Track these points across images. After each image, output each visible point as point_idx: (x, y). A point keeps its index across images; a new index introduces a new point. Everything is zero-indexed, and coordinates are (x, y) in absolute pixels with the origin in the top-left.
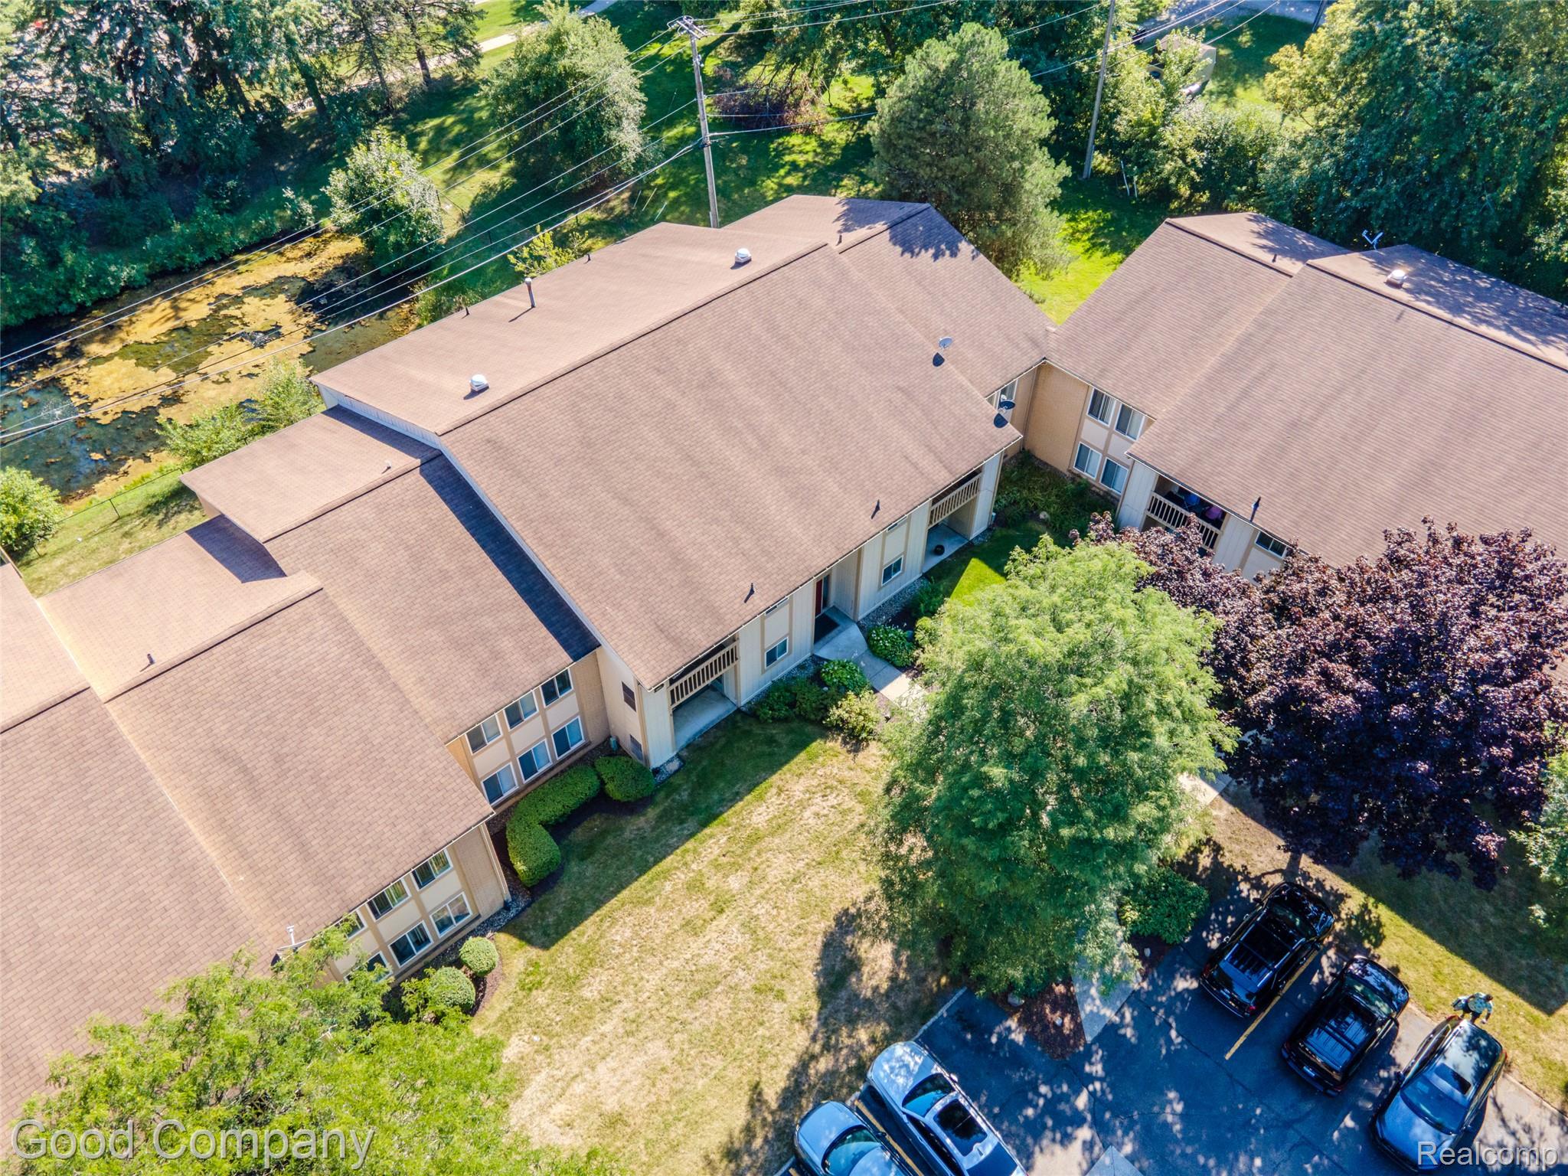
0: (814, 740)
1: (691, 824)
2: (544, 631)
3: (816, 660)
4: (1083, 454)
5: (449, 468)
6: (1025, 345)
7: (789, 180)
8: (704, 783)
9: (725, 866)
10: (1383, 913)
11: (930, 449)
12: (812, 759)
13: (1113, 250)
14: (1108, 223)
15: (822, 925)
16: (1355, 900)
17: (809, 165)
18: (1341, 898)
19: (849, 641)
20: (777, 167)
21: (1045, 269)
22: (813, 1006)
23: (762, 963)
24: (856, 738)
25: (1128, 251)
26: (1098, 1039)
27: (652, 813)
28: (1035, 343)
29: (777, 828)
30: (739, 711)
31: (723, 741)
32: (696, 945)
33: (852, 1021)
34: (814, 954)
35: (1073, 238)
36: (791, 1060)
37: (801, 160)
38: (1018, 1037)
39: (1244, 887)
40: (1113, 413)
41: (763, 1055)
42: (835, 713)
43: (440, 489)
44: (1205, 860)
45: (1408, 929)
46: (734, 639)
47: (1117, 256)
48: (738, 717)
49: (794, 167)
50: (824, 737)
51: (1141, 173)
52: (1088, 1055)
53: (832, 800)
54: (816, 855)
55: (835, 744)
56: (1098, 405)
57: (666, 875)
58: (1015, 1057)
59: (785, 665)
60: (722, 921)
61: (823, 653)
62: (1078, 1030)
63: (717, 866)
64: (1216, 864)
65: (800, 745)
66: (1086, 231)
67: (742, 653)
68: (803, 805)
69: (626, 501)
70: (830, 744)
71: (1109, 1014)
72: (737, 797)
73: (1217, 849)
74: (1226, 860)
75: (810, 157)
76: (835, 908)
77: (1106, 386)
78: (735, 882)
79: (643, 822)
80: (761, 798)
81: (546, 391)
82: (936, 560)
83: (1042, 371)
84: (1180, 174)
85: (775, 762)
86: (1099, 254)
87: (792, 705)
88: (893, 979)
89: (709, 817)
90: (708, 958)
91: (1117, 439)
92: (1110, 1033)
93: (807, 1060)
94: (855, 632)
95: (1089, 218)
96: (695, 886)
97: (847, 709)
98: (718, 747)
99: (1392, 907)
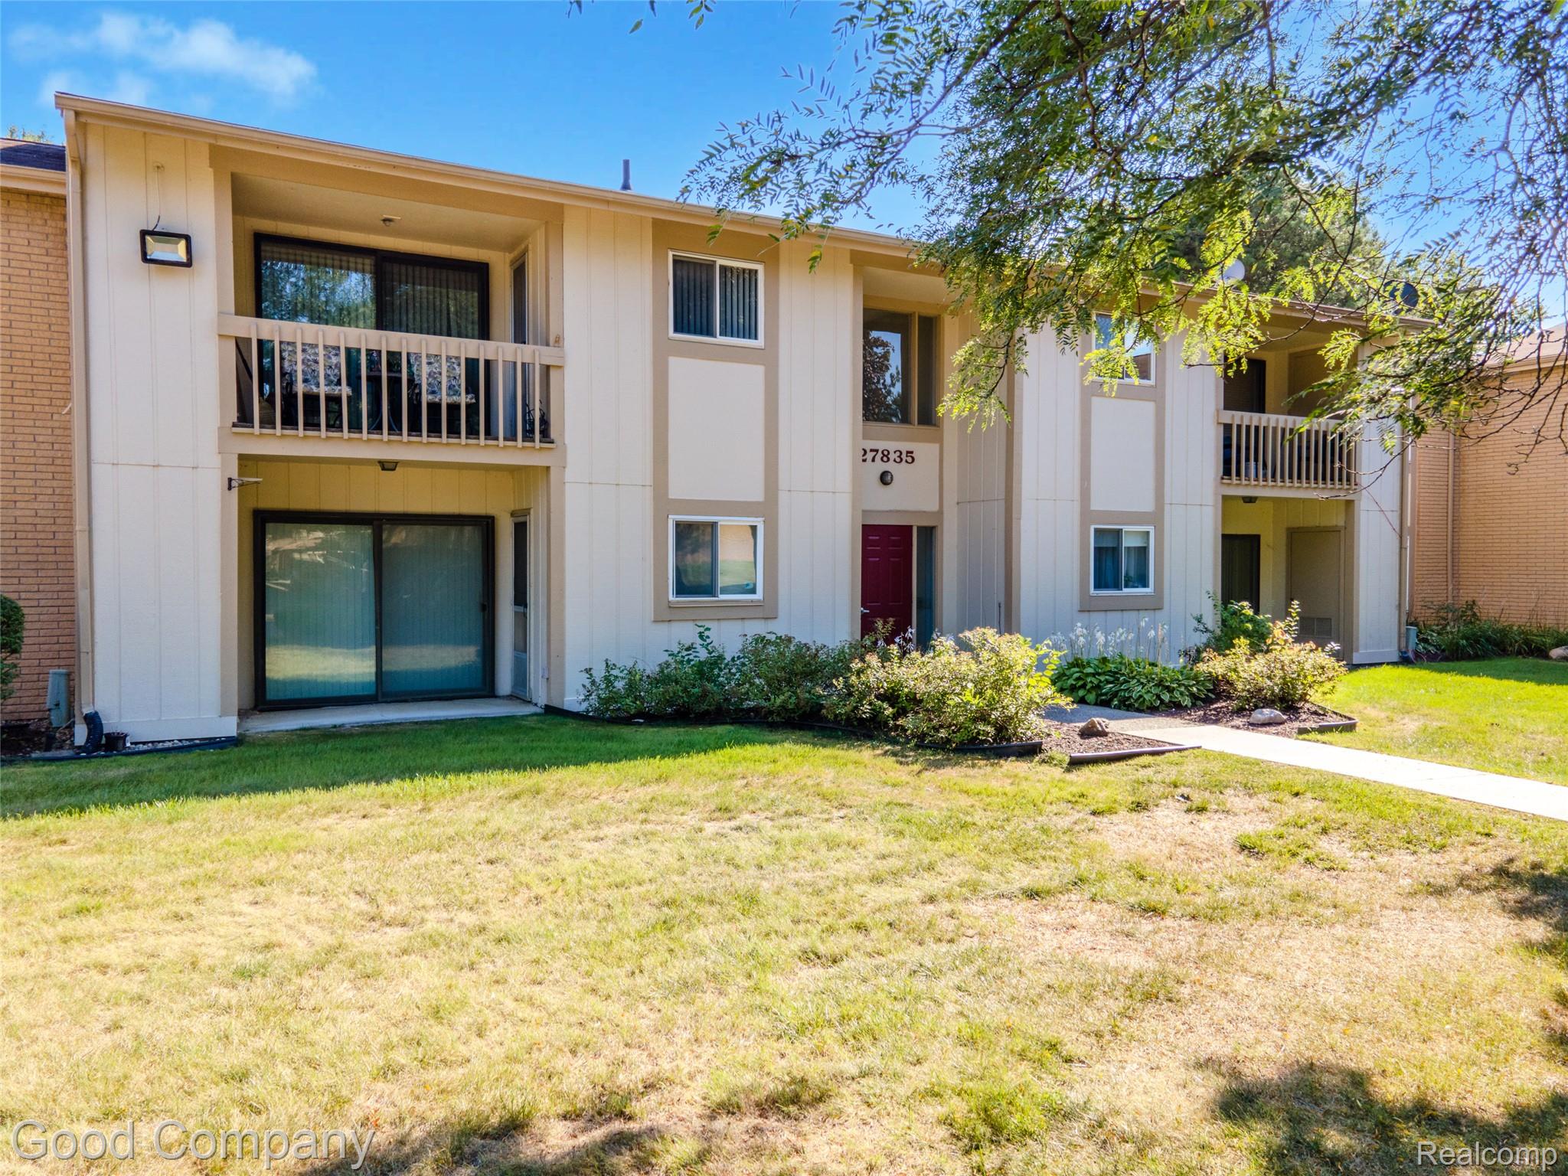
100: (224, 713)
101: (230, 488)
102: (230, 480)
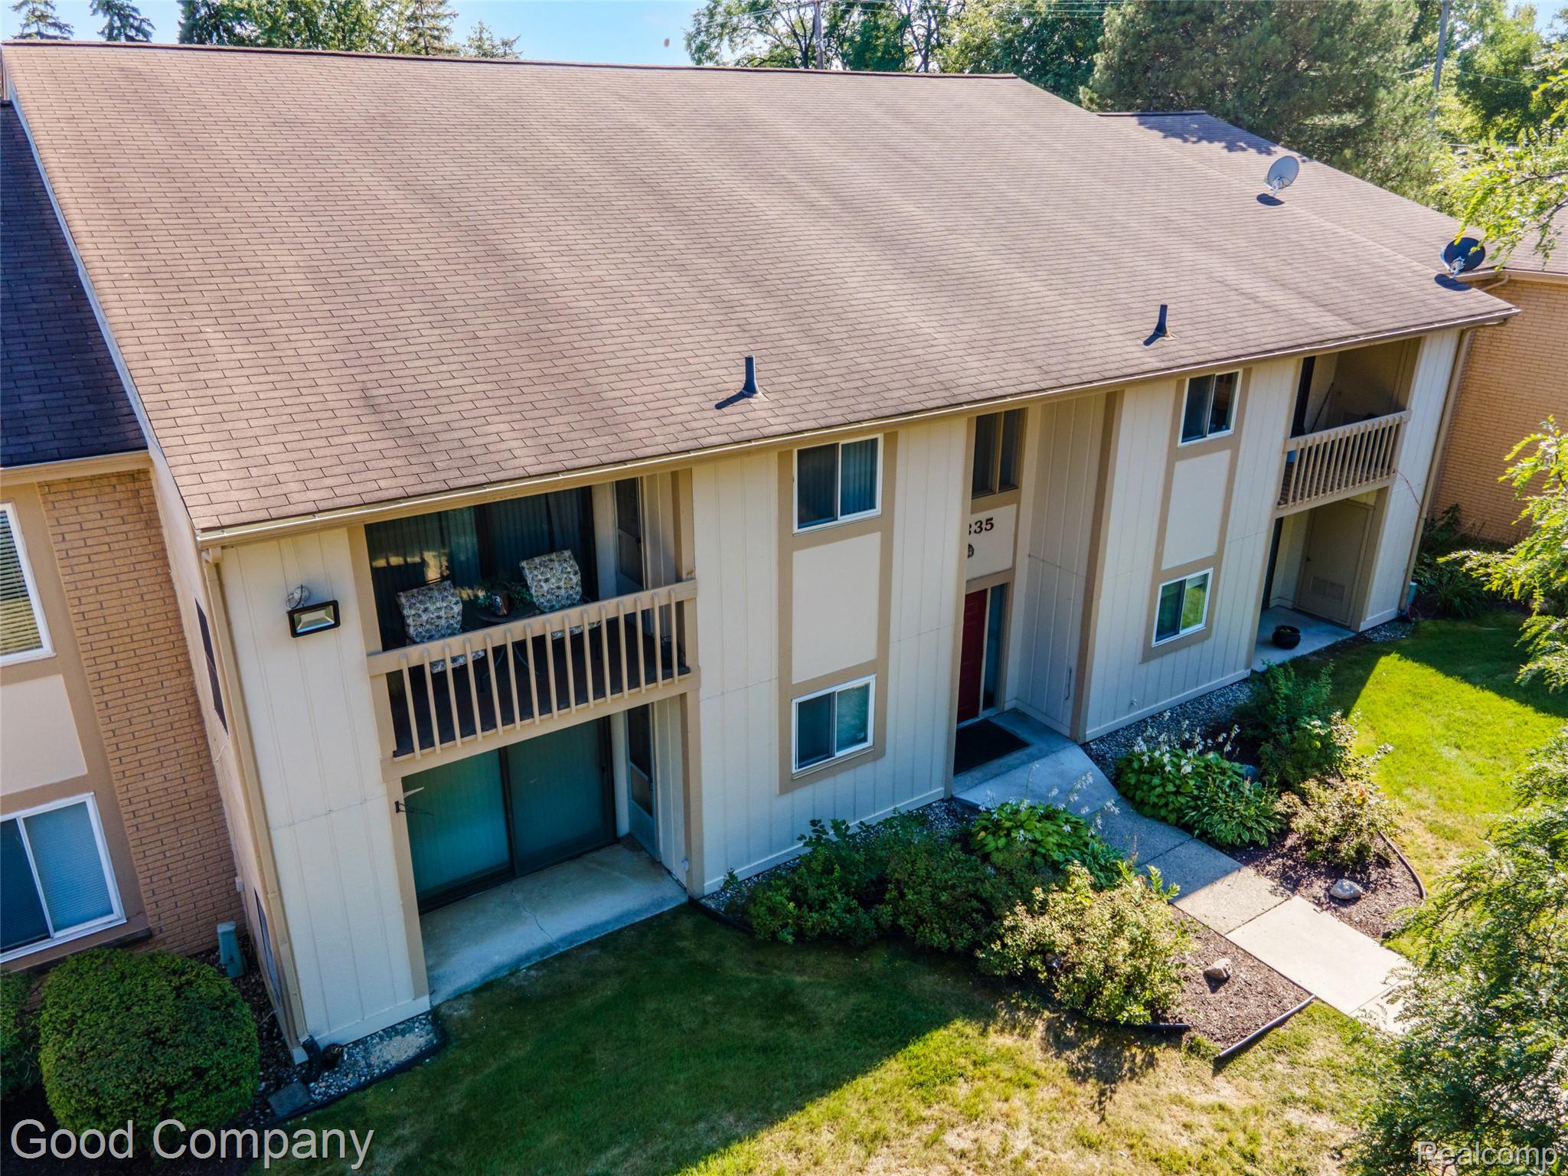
0: (942, 1020)
12: (928, 1085)
19: (1058, 777)
24: (1102, 1027)
30: (694, 905)
31: (609, 989)
42: (1023, 928)
48: (686, 924)
50: (983, 1016)
55: (1020, 1043)
61: (981, 796)
70: (1000, 1041)
94: (1076, 762)
97: (1067, 916)
98: (586, 1003)
100: (417, 995)
101: (398, 810)
102: (397, 804)
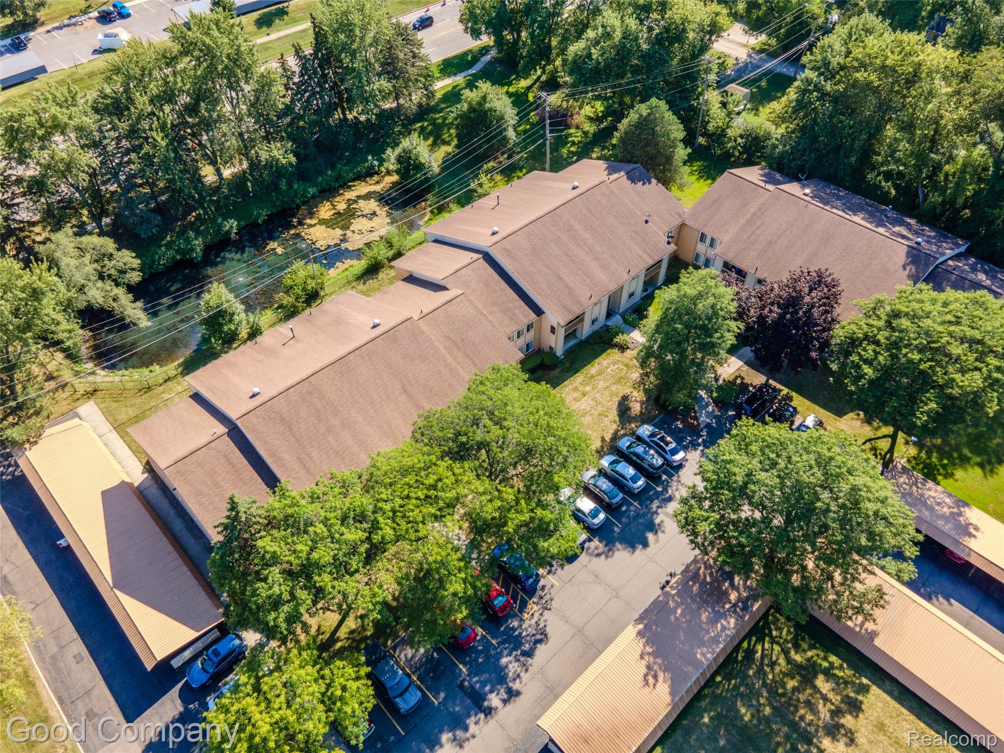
0: (608, 349)
1: (571, 373)
2: (527, 308)
3: (605, 325)
4: (698, 255)
5: (491, 258)
6: (676, 216)
7: (572, 149)
8: (573, 362)
9: (584, 383)
10: (794, 394)
11: (645, 252)
12: (608, 355)
13: (708, 179)
14: (705, 167)
15: (616, 400)
16: (785, 391)
17: (579, 142)
18: (781, 390)
19: (617, 319)
20: (566, 143)
21: (681, 187)
22: (617, 419)
23: (599, 408)
24: (623, 348)
25: (714, 179)
26: (705, 427)
27: (558, 370)
28: (680, 216)
29: (599, 374)
30: (582, 341)
31: (577, 350)
32: (578, 404)
33: (630, 422)
34: (615, 406)
35: (691, 174)
36: (612, 431)
37: (576, 140)
38: (681, 426)
39: (751, 388)
40: (708, 240)
41: (603, 430)
42: (615, 340)
43: (489, 264)
44: (739, 381)
45: (801, 398)
46: (584, 313)
47: (709, 181)
49: (573, 143)
50: (612, 348)
51: (719, 147)
52: (702, 430)
53: (616, 366)
54: (612, 381)
55: (616, 350)
56: (703, 238)
57: (566, 386)
58: (680, 430)
59: (597, 326)
60: (585, 398)
61: (608, 323)
62: (699, 424)
63: (581, 384)
64: (742, 383)
65: (604, 351)
66: (696, 171)
67: (586, 319)
68: (607, 368)
69: (549, 268)
70: (614, 350)
71: (708, 420)
72: (585, 366)
73: (743, 378)
74: (745, 381)
75: (579, 139)
76: (621, 395)
77: (705, 231)
78: (588, 388)
79: (556, 372)
80: (593, 366)
81: (519, 233)
82: (645, 294)
83: (682, 226)
84: (734, 148)
85: (596, 356)
86: (702, 180)
87: (600, 338)
88: (641, 412)
89: (576, 371)
90: (583, 407)
91: (709, 250)
92: (708, 426)
93: (617, 432)
94: (618, 317)
95: (697, 165)
96: (575, 389)
97: (620, 339)
99: (796, 392)
